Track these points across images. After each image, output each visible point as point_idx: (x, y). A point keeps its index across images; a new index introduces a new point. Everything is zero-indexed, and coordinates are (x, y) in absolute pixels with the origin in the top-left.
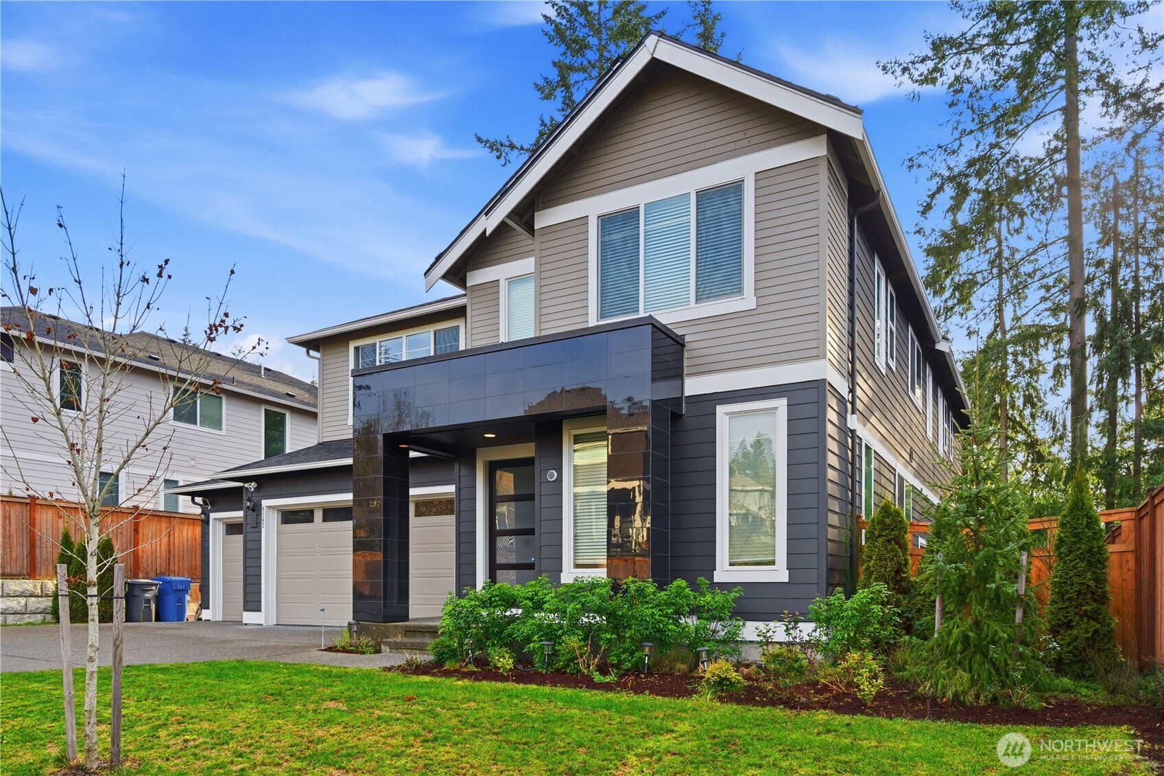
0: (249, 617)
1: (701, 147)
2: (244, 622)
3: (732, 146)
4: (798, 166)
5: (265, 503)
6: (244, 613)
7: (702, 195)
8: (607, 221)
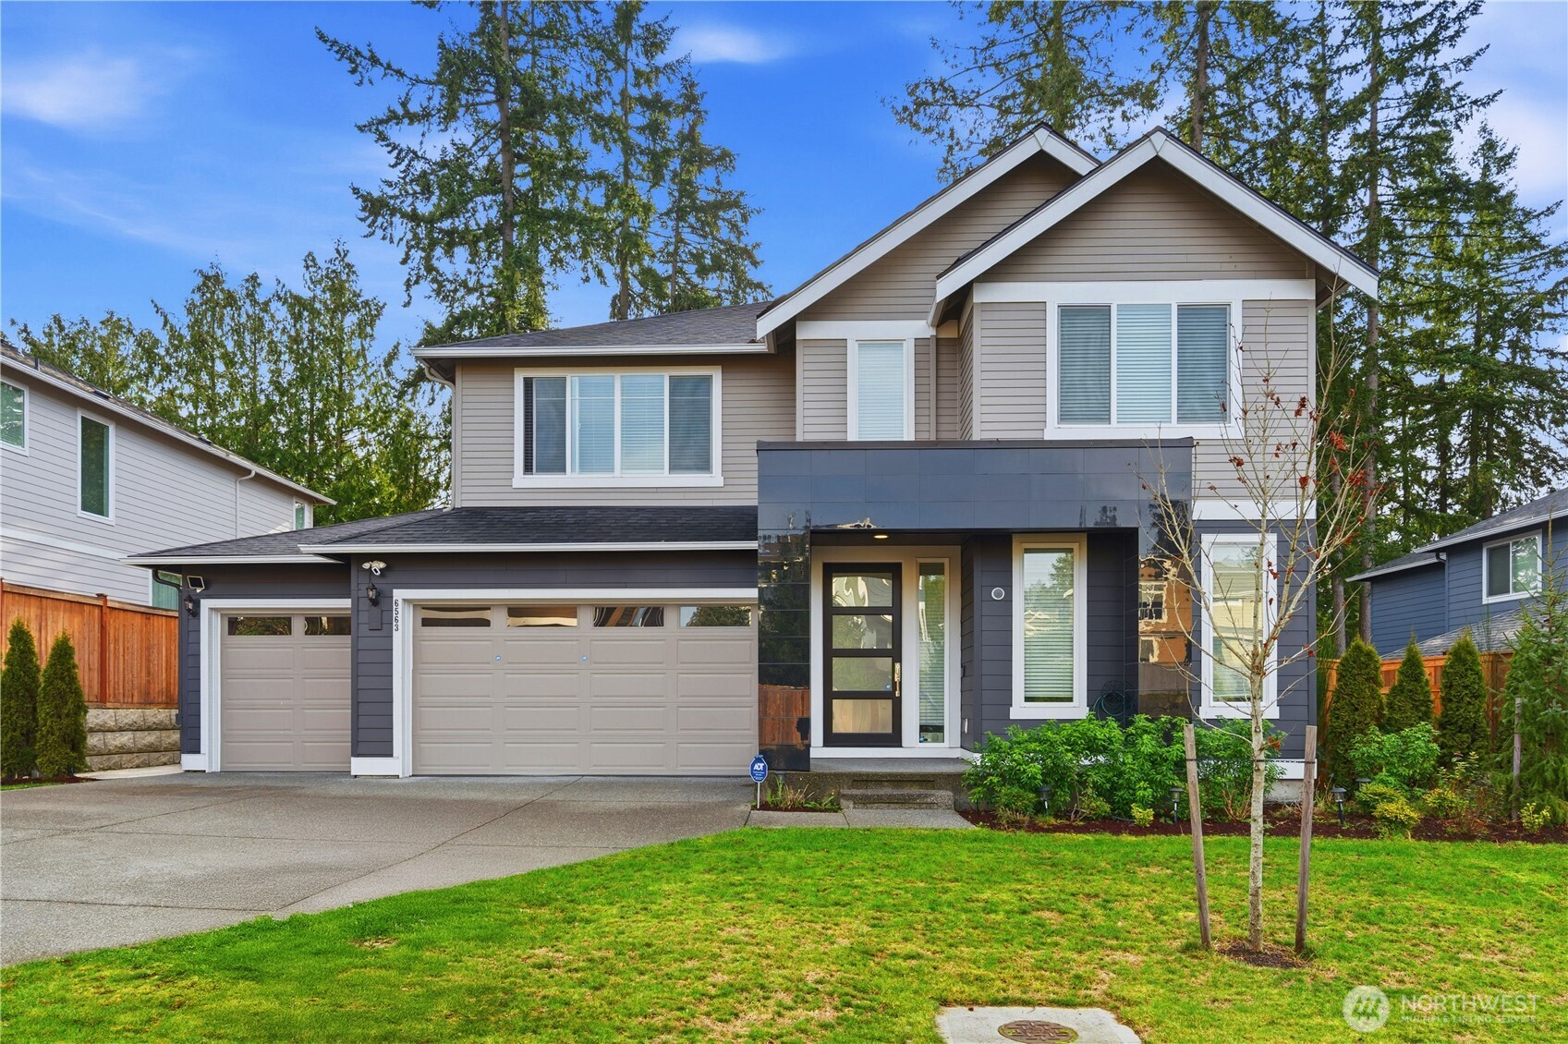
0: (361, 766)
1: (1183, 258)
2: (353, 773)
3: (1217, 267)
4: (1290, 304)
5: (399, 594)
6: (353, 759)
7: (1186, 311)
8: (1067, 312)
